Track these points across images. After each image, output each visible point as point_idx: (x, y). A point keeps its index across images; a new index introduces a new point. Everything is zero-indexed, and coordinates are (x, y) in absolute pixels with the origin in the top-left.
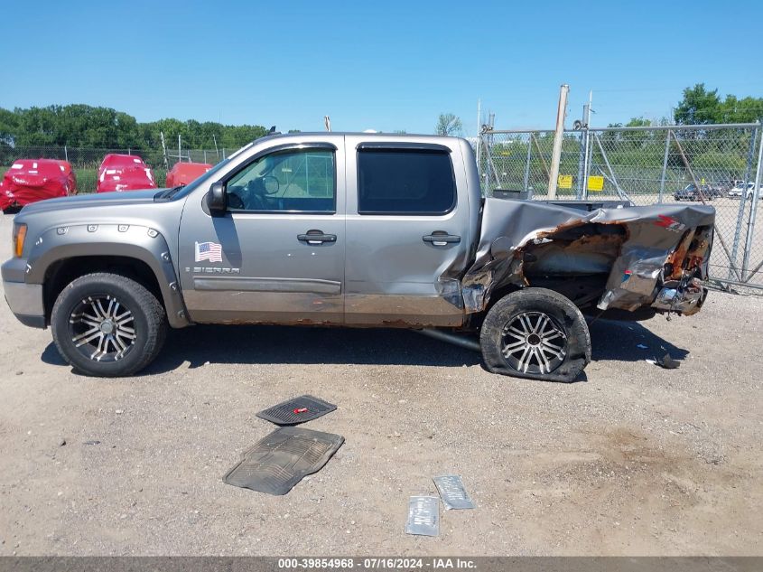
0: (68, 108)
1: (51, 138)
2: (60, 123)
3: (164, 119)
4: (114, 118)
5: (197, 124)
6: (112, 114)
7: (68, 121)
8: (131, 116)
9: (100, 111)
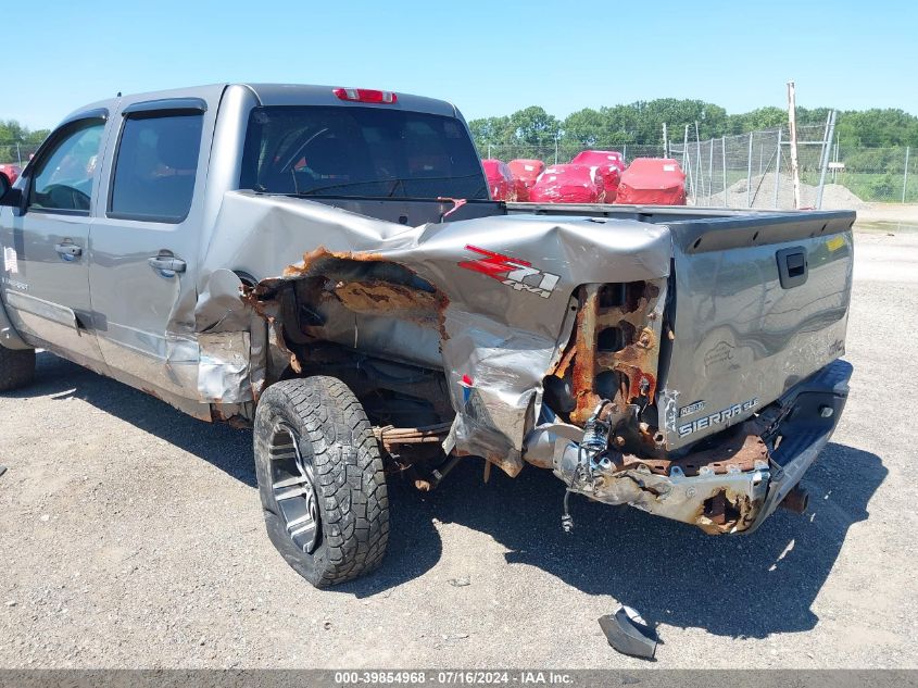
0: (653, 104)
1: (632, 136)
2: (642, 121)
3: (761, 109)
4: (701, 111)
5: (805, 111)
6: (700, 106)
7: (651, 117)
8: (721, 107)
9: (687, 104)
